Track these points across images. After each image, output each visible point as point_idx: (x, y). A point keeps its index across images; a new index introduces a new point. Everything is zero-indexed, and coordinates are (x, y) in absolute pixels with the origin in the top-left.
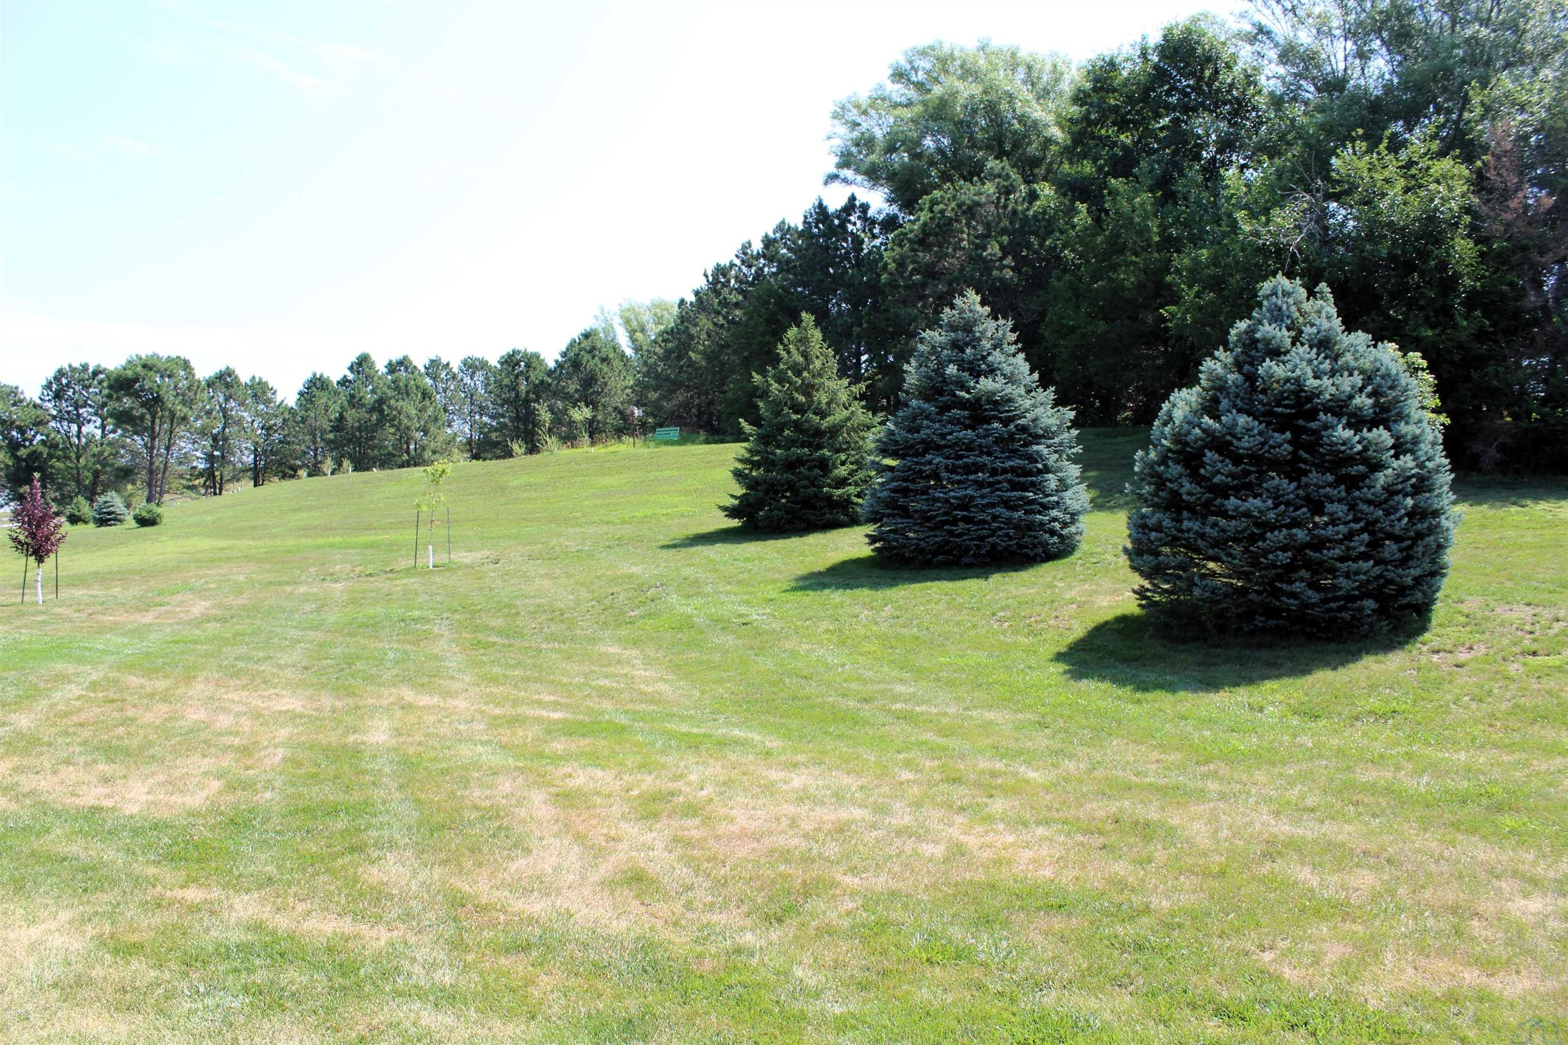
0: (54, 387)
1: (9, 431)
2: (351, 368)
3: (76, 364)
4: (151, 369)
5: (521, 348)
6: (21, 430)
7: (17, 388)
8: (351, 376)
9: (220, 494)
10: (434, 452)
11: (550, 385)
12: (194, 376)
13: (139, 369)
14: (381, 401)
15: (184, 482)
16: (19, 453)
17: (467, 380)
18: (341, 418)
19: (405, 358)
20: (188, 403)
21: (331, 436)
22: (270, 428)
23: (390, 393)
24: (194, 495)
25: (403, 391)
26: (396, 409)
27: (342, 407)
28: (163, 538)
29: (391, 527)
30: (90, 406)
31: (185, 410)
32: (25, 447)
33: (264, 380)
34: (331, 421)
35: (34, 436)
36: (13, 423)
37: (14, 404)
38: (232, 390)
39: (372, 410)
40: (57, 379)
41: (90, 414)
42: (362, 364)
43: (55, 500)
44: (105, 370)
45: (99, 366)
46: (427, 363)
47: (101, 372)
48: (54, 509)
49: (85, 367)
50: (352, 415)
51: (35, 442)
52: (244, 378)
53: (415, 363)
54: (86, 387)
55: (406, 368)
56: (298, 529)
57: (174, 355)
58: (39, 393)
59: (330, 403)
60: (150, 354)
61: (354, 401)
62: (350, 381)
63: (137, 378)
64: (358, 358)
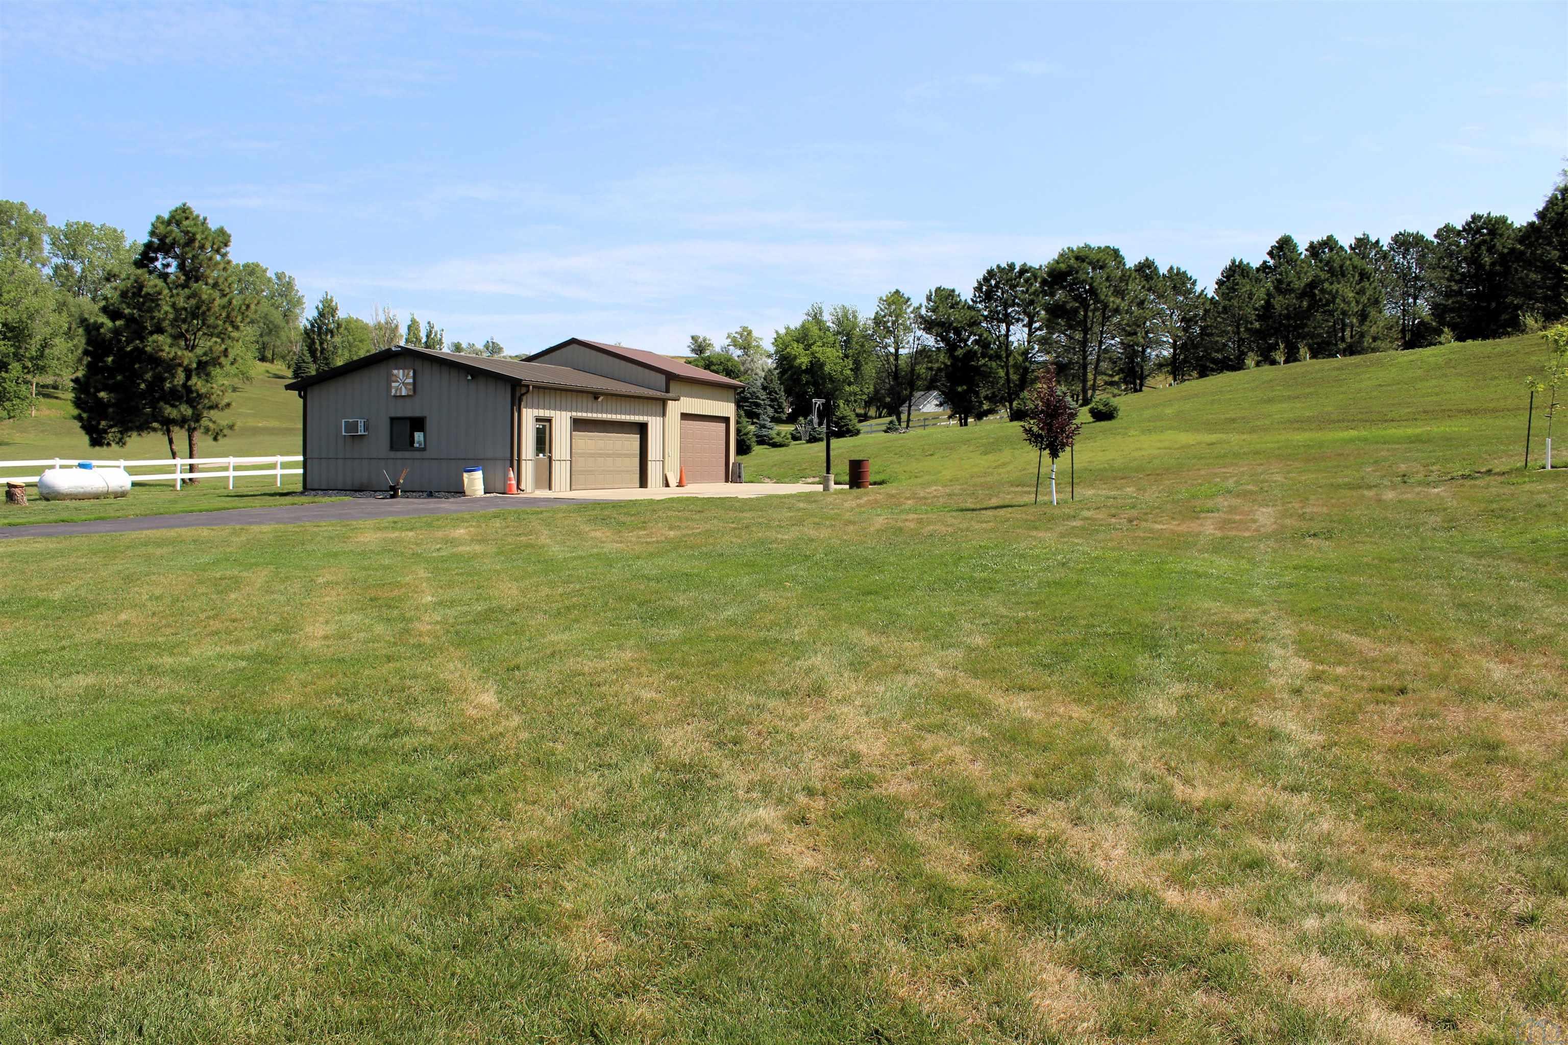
0: (984, 288)
1: (948, 332)
2: (1270, 254)
3: (1004, 265)
4: (1083, 261)
5: (1483, 212)
6: (957, 332)
7: (953, 291)
8: (1271, 262)
9: (1141, 390)
10: (1375, 339)
11: (1522, 253)
12: (1124, 264)
13: (1072, 261)
14: (1312, 285)
15: (1106, 378)
16: (956, 353)
17: (1399, 259)
18: (1268, 306)
19: (1330, 238)
20: (1120, 293)
22: (1190, 320)
24: (1116, 391)
26: (1330, 293)
27: (1269, 294)
28: (1132, 432)
29: (1413, 419)
30: (1018, 305)
31: (1118, 301)
32: (962, 348)
33: (1182, 270)
34: (1256, 309)
35: (969, 337)
36: (951, 324)
37: (952, 307)
38: (1152, 283)
39: (1302, 295)
40: (986, 280)
41: (1018, 312)
42: (1284, 247)
43: (986, 398)
44: (1031, 268)
45: (1025, 264)
46: (1353, 242)
47: (1027, 271)
48: (985, 407)
49: (1012, 266)
50: (1279, 302)
51: (969, 343)
52: (1163, 270)
53: (1340, 243)
54: (1013, 287)
55: (1331, 250)
56: (1291, 422)
57: (1103, 246)
58: (971, 296)
59: (1254, 290)
60: (1082, 245)
61: (1281, 287)
62: (1270, 267)
63: (1070, 271)
64: (1277, 242)
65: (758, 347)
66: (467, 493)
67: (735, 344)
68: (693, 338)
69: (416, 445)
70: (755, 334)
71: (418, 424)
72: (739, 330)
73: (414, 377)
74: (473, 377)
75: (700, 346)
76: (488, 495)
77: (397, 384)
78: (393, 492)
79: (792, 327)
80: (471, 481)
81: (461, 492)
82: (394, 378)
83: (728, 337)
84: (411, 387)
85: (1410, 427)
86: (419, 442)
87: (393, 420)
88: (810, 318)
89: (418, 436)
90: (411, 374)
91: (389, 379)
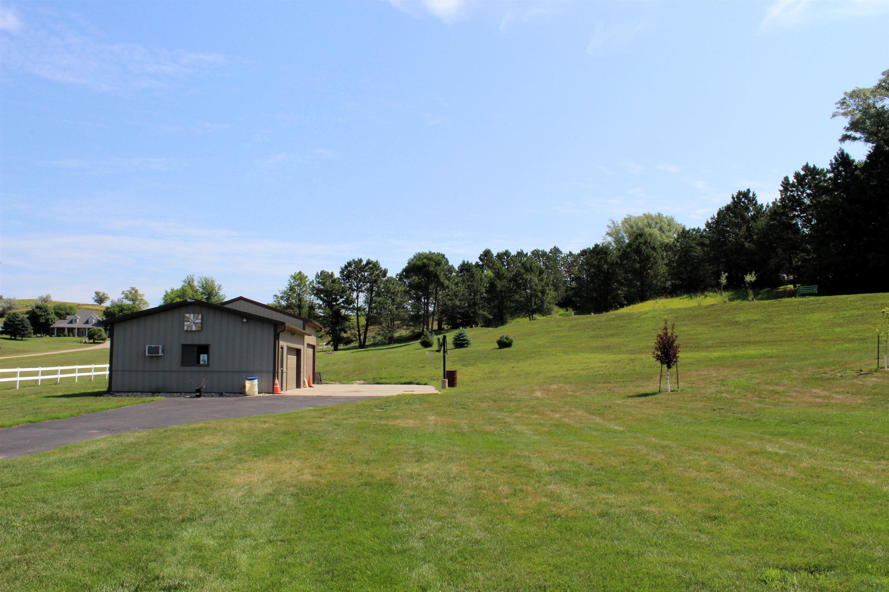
0: (346, 272)
8: (481, 263)
16: (335, 308)
21: (485, 295)
23: (523, 271)
25: (529, 269)
32: (335, 305)
35: (339, 299)
37: (332, 282)
40: (346, 267)
42: (486, 255)
44: (372, 262)
49: (361, 261)
51: (339, 302)
63: (424, 266)
64: (483, 252)
65: (142, 300)
66: (247, 394)
67: (127, 297)
68: (96, 293)
69: (202, 363)
70: (140, 292)
71: (204, 349)
72: (129, 289)
73: (202, 319)
74: (247, 320)
75: (101, 298)
76: (261, 395)
77: (189, 323)
78: (199, 393)
79: (175, 289)
80: (252, 386)
81: (242, 392)
82: (186, 319)
83: (123, 293)
84: (200, 325)
85: (714, 351)
86: (204, 361)
87: (184, 346)
88: (186, 284)
89: (203, 357)
90: (200, 317)
91: (183, 320)
